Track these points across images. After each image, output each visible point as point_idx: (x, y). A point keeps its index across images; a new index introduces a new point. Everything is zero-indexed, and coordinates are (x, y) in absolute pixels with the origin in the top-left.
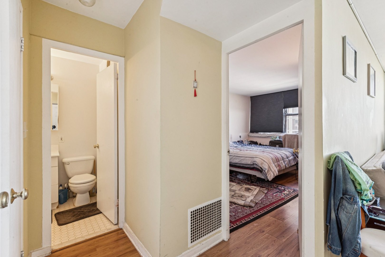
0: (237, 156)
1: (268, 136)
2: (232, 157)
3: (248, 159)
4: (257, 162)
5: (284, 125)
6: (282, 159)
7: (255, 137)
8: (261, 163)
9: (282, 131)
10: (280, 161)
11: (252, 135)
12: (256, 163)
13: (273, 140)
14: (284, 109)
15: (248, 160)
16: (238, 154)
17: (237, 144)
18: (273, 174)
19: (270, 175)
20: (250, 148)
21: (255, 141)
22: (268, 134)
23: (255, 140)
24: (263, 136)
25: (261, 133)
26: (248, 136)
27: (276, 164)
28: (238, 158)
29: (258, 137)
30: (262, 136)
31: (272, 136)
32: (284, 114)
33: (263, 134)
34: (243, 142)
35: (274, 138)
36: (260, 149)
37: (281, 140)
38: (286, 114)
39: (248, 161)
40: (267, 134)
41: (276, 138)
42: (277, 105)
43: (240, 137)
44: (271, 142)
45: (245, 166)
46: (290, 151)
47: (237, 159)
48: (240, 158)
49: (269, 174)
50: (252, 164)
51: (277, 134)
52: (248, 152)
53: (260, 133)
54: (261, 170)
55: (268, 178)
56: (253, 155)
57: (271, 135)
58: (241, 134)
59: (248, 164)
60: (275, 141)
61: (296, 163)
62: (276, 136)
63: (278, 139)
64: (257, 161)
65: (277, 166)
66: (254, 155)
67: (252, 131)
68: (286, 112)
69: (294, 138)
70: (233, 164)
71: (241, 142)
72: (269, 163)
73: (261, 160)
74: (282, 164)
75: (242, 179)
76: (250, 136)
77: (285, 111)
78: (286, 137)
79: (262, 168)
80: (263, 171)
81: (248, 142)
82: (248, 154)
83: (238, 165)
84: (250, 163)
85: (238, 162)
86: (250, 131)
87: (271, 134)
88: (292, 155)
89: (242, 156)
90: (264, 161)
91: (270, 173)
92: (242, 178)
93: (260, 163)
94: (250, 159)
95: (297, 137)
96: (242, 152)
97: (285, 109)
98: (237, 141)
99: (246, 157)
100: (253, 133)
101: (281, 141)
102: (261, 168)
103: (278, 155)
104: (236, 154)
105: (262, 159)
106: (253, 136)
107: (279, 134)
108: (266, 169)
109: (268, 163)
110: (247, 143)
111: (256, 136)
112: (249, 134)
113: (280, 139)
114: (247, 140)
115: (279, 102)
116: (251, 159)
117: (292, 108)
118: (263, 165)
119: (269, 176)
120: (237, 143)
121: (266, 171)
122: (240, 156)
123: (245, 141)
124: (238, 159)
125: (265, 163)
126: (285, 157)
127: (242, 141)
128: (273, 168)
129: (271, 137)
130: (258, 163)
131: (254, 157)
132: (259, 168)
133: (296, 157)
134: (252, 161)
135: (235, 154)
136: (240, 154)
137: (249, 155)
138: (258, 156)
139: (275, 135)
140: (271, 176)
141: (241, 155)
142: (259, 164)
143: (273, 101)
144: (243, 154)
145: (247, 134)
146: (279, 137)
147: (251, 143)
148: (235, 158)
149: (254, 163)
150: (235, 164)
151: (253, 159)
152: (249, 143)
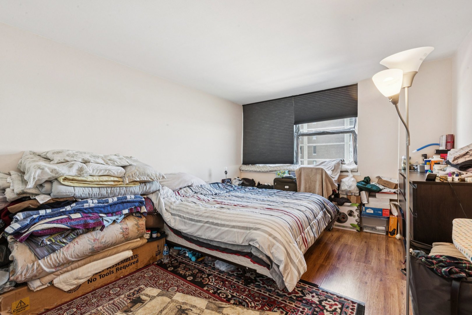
0: (213, 223)
1: (271, 170)
2: (202, 224)
3: (238, 232)
4: (257, 242)
5: (295, 152)
6: (308, 224)
7: (250, 171)
8: (269, 246)
9: (292, 162)
10: (305, 228)
11: (246, 169)
12: (257, 246)
13: (279, 177)
14: (295, 126)
15: (236, 235)
16: (216, 218)
17: (219, 187)
18: (296, 273)
19: (289, 276)
20: (243, 197)
21: (251, 178)
22: (271, 167)
23: (250, 176)
24: (263, 170)
25: (260, 165)
26: (240, 170)
27: (299, 239)
28: (216, 229)
29: (255, 171)
30: (261, 171)
31: (278, 170)
32: (295, 134)
33: (263, 167)
34: (231, 181)
35: (280, 174)
36: (261, 197)
37: (292, 176)
38: (298, 133)
39: (238, 238)
40: (269, 166)
41: (284, 173)
42: (285, 119)
43: (226, 172)
44: (276, 180)
45: (230, 248)
46: (315, 200)
47: (212, 230)
48: (219, 228)
49: (288, 273)
50: (247, 244)
51: (284, 166)
52: (237, 212)
53: (258, 165)
54: (269, 263)
55: (286, 284)
56: (249, 222)
57: (275, 169)
58: (226, 169)
59: (238, 244)
60: (283, 178)
61: (327, 225)
62: (284, 170)
63: (287, 175)
64: (258, 239)
65: (301, 244)
66: (252, 223)
67: (245, 163)
68: (298, 131)
69: (316, 174)
70: (205, 242)
71: (228, 182)
72: (287, 242)
73: (267, 236)
74: (310, 236)
75: (225, 271)
76: (243, 171)
77: (296, 128)
78: (302, 173)
79: (272, 258)
80: (274, 266)
81: (240, 180)
82: (236, 219)
83: (215, 244)
84: (242, 243)
85: (215, 238)
86: (243, 162)
87: (276, 167)
88: (320, 209)
89: (223, 222)
90: (275, 238)
91: (291, 268)
92: (226, 269)
93: (267, 246)
94: (242, 231)
95: (320, 171)
96: (224, 213)
97: (297, 125)
98: (220, 181)
99: (234, 227)
100: (248, 166)
101: (292, 179)
102: (268, 258)
103: (300, 216)
104: (212, 217)
105: (270, 235)
106: (248, 170)
107: (288, 166)
108: (281, 261)
109: (285, 242)
110: (238, 183)
111: (252, 171)
112: (241, 167)
113: (289, 174)
114: (238, 178)
115: (287, 114)
116: (244, 233)
117: (307, 124)
118: (273, 250)
119: (288, 279)
120: (220, 185)
121: (281, 268)
122: (219, 222)
123: (235, 179)
124: (214, 231)
125: (278, 244)
126: (311, 217)
127: (230, 179)
128: (296, 256)
129: (275, 171)
130: (261, 245)
131: (250, 228)
132: (265, 259)
133: (326, 211)
134: (247, 238)
135: (207, 217)
136: (220, 217)
137: (240, 222)
138: (260, 224)
139: (282, 168)
140: (292, 279)
141: (221, 220)
142: (262, 248)
143: (278, 112)
144: (225, 218)
145: (238, 167)
146: (287, 171)
147: (245, 182)
148: (208, 227)
149: (251, 243)
150: (209, 242)
151: (248, 231)
152: (241, 182)
